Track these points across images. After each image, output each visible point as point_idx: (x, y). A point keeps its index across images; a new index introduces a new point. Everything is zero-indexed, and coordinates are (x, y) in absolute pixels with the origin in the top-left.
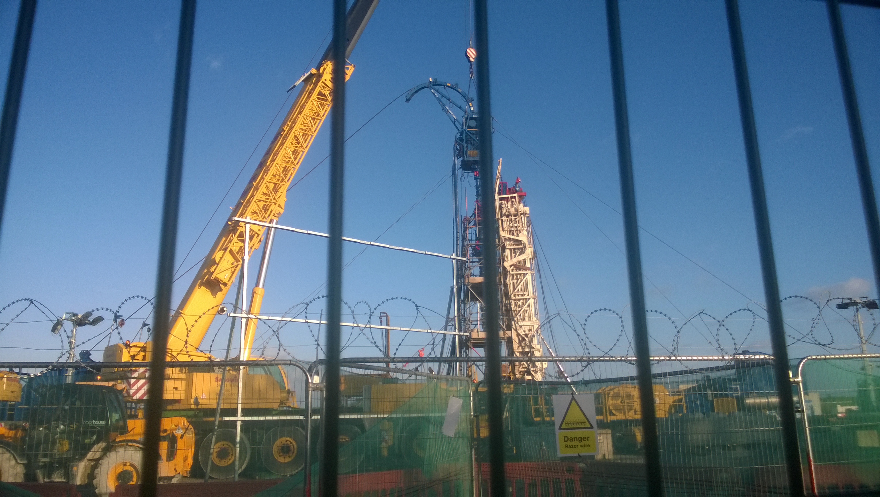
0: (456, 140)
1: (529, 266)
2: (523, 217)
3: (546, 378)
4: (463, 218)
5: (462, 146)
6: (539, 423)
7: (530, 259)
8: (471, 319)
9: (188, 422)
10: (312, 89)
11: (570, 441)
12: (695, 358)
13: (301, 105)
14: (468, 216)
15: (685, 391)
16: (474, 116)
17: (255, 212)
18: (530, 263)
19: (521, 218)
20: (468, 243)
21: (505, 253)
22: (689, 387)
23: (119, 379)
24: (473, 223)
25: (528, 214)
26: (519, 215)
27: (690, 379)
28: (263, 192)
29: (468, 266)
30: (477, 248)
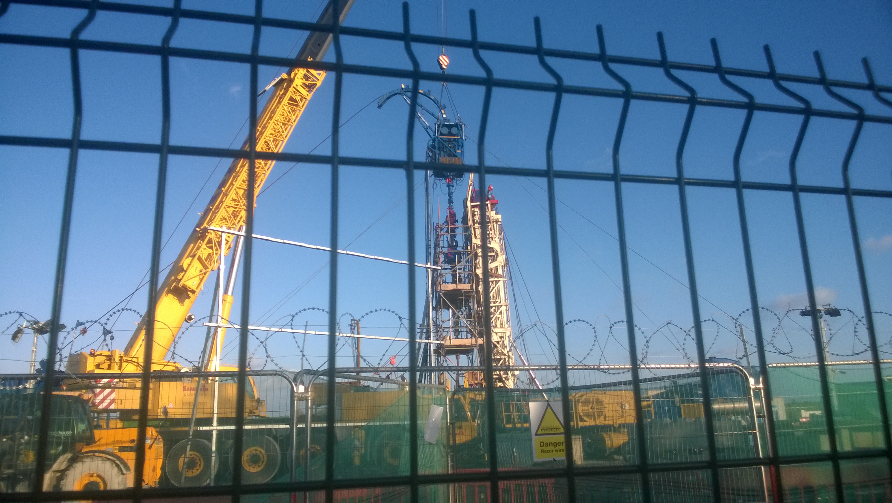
0: (428, 147)
1: (501, 274)
2: (495, 225)
3: (517, 385)
4: (435, 225)
5: (434, 154)
6: (510, 430)
7: (502, 266)
8: (443, 326)
9: (157, 432)
10: (282, 95)
11: (546, 446)
12: (663, 366)
13: (271, 110)
14: (440, 223)
15: (653, 397)
16: (446, 123)
17: (224, 218)
18: (503, 270)
19: (494, 226)
20: (441, 250)
21: (477, 261)
22: (657, 393)
23: (84, 389)
24: (445, 230)
25: (500, 222)
26: (492, 222)
27: (658, 386)
28: (232, 198)
29: (440, 273)
30: (449, 254)
